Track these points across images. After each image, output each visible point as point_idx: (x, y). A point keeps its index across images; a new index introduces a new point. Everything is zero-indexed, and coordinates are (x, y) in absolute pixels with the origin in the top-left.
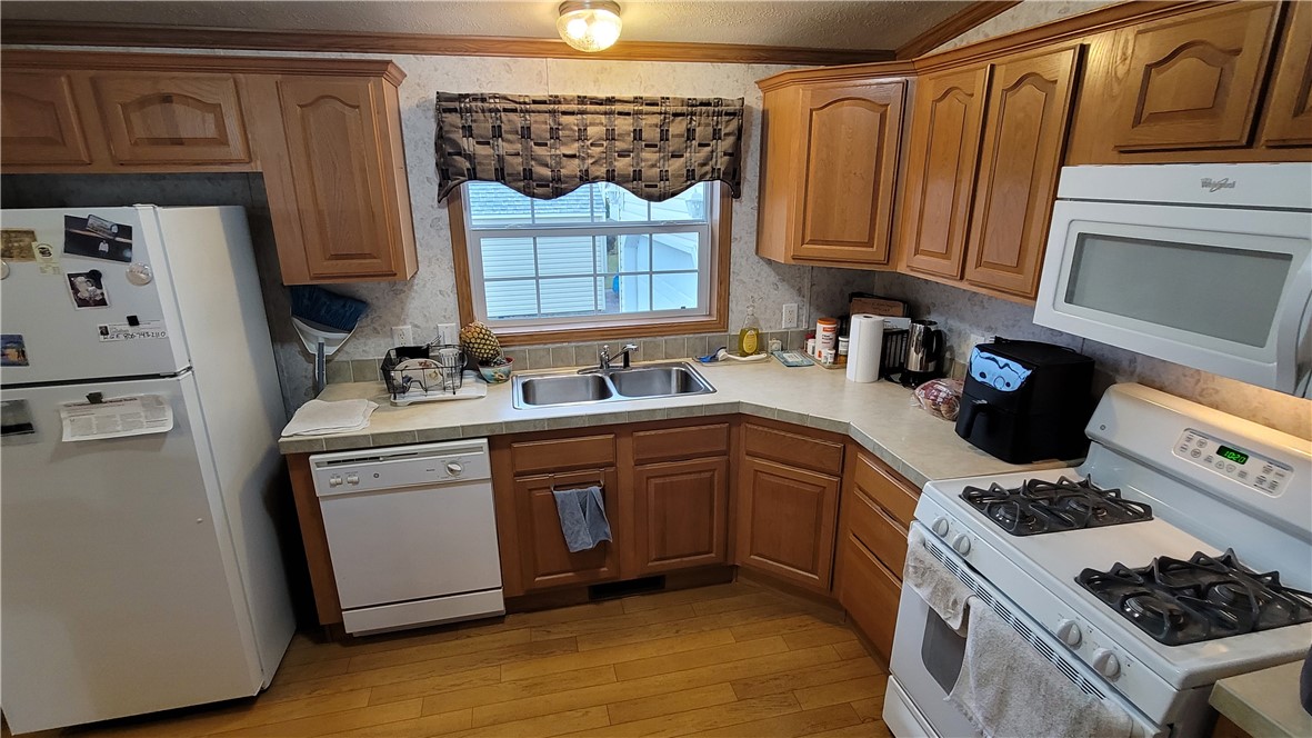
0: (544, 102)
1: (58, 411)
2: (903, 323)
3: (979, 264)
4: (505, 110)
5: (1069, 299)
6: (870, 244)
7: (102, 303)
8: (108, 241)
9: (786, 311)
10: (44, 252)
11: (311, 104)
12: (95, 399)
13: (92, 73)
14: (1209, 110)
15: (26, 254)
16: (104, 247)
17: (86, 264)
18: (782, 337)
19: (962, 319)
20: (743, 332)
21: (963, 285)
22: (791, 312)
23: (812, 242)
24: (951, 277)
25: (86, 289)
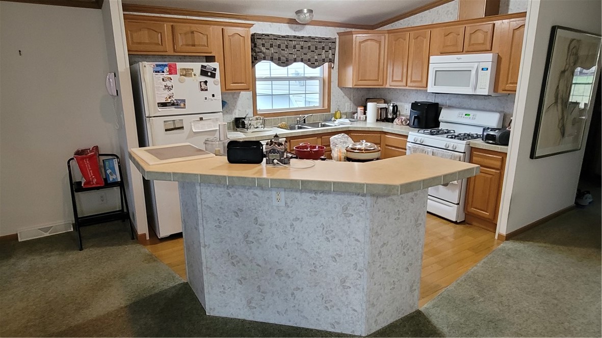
0: (284, 37)
1: (191, 123)
2: (384, 105)
3: (411, 82)
4: (274, 39)
5: (435, 85)
6: (378, 80)
7: (207, 90)
8: (211, 72)
9: (347, 105)
10: (195, 75)
11: (232, 35)
12: (201, 119)
13: (172, 24)
14: (456, 45)
15: (190, 75)
16: (209, 74)
17: (204, 78)
18: (346, 114)
19: (401, 102)
20: (336, 112)
21: (407, 88)
22: (348, 106)
23: (361, 80)
24: (404, 86)
25: (203, 86)
